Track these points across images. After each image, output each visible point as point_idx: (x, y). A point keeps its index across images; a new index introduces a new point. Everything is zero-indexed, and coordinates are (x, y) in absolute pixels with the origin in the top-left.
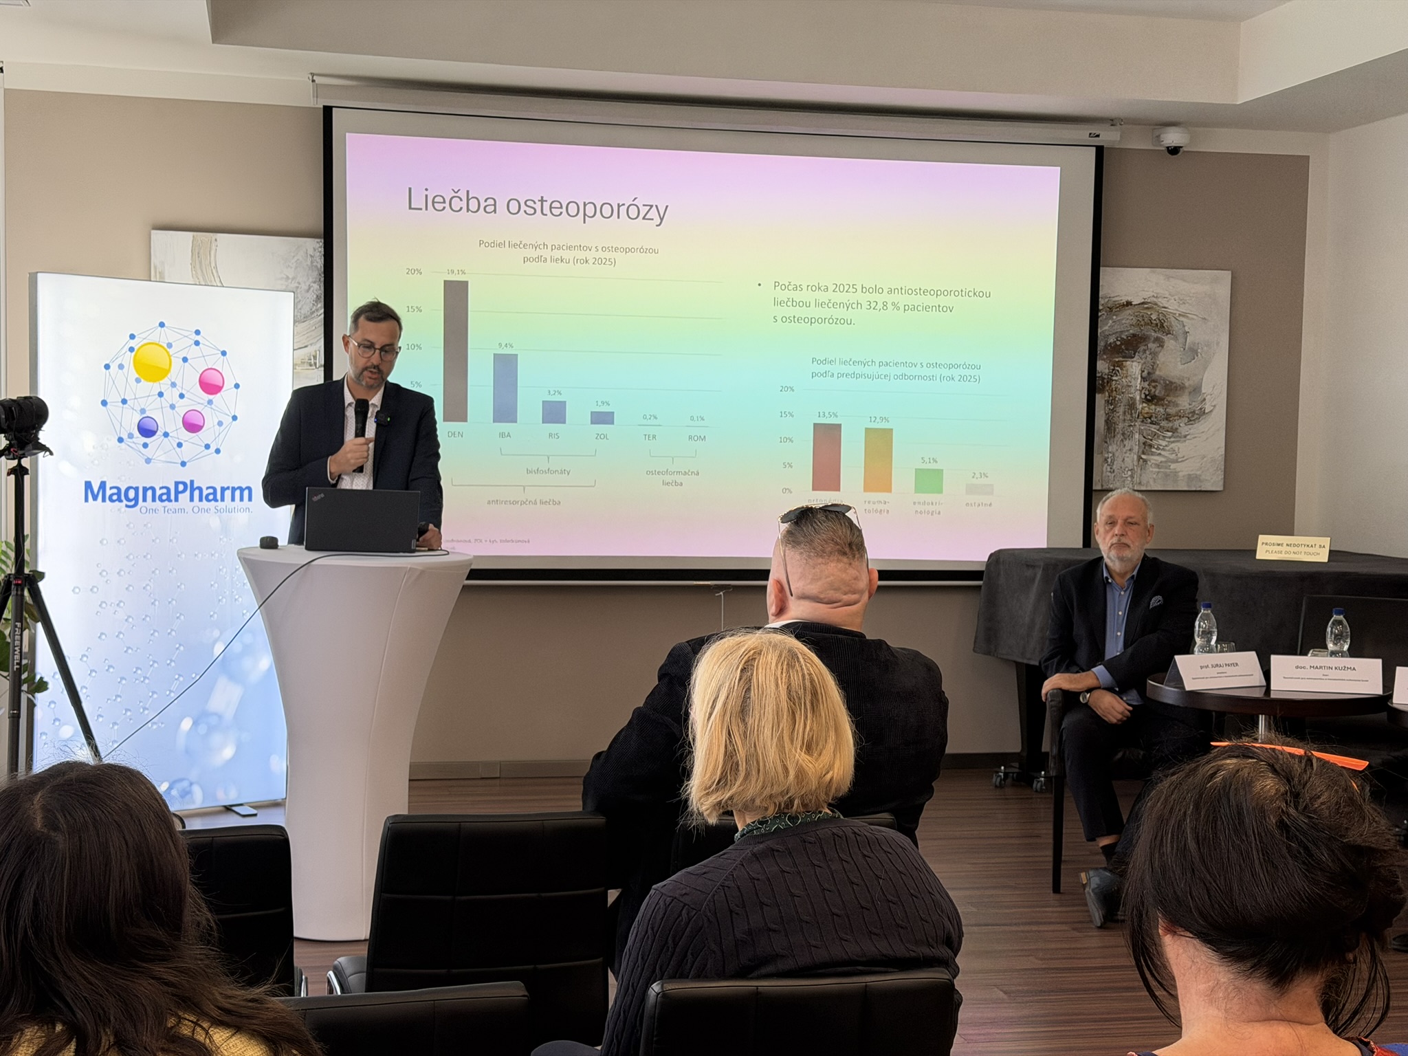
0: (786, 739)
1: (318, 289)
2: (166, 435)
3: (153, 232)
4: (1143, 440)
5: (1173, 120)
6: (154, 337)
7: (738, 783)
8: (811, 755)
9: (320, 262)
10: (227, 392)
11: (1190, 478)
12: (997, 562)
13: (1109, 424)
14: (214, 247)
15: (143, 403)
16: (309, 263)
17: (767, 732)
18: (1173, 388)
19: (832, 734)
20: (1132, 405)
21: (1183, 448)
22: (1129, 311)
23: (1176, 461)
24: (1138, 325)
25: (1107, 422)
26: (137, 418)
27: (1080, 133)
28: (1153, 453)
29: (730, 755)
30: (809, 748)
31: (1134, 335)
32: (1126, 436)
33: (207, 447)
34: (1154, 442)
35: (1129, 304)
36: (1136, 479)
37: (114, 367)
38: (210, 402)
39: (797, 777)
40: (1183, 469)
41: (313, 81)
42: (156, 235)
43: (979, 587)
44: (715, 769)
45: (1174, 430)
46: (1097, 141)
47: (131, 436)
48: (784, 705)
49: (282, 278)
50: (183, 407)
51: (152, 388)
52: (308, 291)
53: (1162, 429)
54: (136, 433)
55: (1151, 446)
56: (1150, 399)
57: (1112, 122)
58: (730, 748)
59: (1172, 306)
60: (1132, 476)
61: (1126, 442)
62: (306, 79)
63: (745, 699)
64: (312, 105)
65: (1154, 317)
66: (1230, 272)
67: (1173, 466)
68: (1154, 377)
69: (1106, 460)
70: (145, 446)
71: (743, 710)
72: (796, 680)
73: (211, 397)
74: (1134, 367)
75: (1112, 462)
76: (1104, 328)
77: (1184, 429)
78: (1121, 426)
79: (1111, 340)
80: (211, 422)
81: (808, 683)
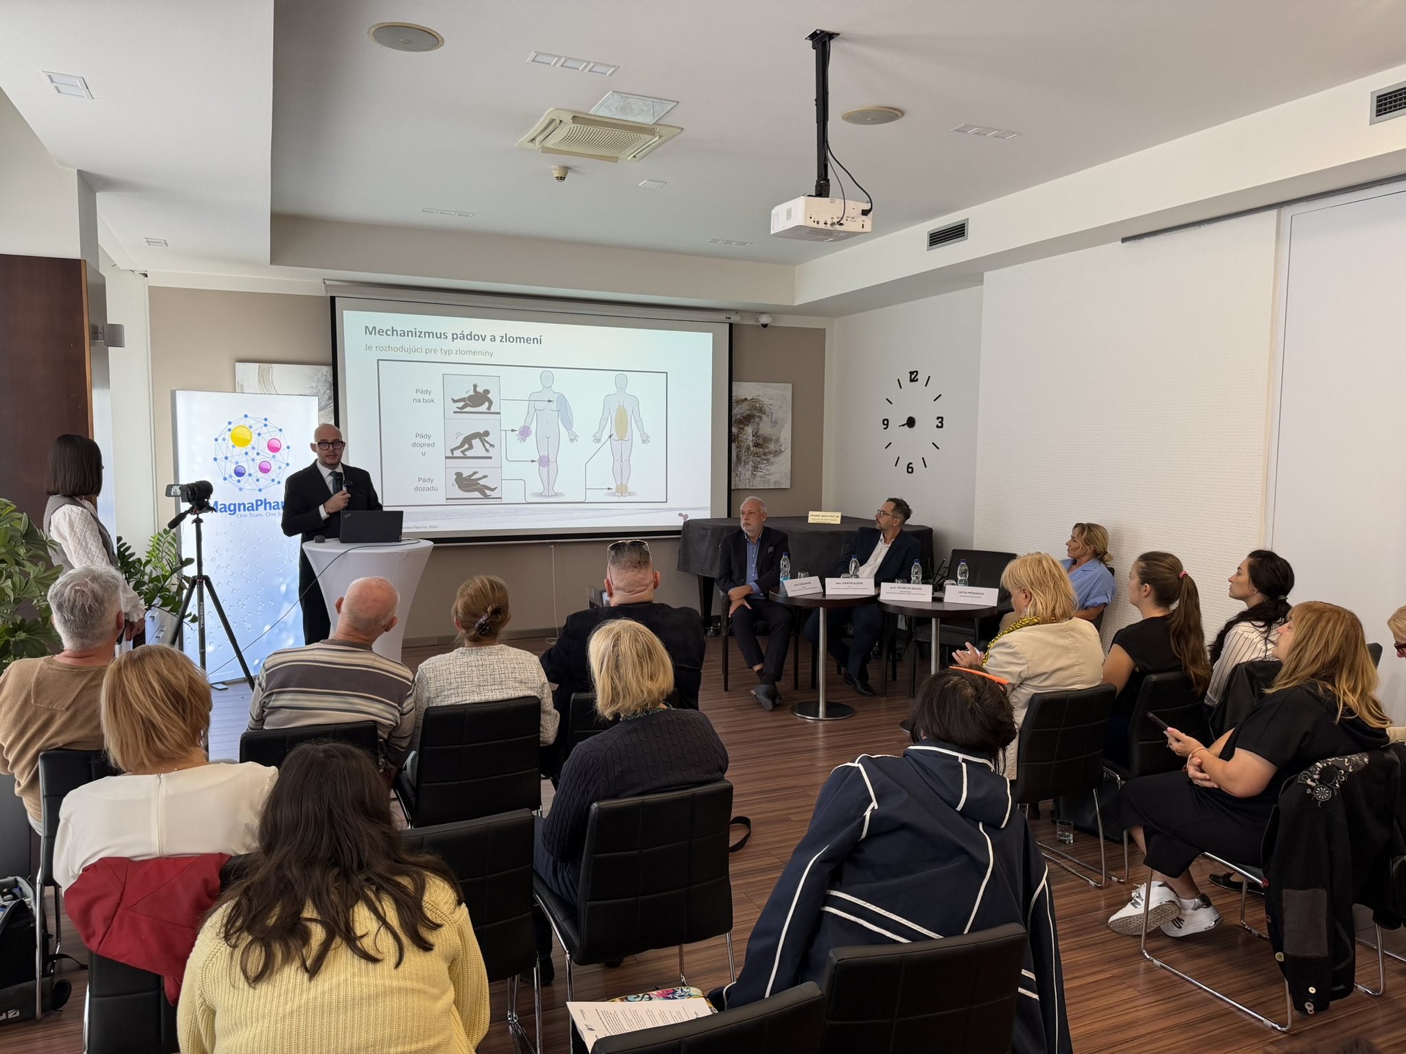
0: (640, 677)
1: (330, 393)
2: (250, 475)
3: (237, 363)
4: (753, 465)
5: (764, 311)
6: (242, 423)
7: (621, 701)
8: (653, 681)
9: (330, 379)
10: (283, 451)
11: (776, 482)
12: (688, 525)
13: (738, 457)
14: (271, 371)
15: (237, 459)
16: (324, 379)
17: (630, 675)
18: (767, 440)
19: (662, 668)
20: (748, 448)
21: (772, 468)
22: (746, 403)
23: (769, 475)
24: (750, 410)
25: (737, 456)
26: (234, 466)
27: (722, 317)
28: (758, 471)
29: (614, 688)
30: (651, 678)
31: (749, 415)
32: (746, 463)
33: (273, 480)
34: (759, 466)
35: (746, 399)
36: (751, 483)
37: (220, 440)
38: (274, 457)
39: (648, 693)
40: (772, 478)
41: (324, 283)
42: (238, 365)
43: (679, 538)
44: (608, 697)
45: (768, 460)
46: (730, 321)
47: (231, 476)
48: (636, 661)
49: (309, 387)
50: (259, 460)
51: (239, 450)
52: (324, 394)
53: (762, 459)
54: (234, 475)
55: (757, 468)
56: (757, 445)
57: (736, 311)
58: (613, 686)
59: (766, 401)
60: (749, 482)
61: (746, 466)
62: (320, 281)
63: (617, 660)
64: (324, 295)
65: (757, 406)
66: (791, 385)
67: (768, 477)
68: (758, 434)
69: (737, 475)
70: (239, 481)
71: (617, 667)
72: (639, 647)
73: (274, 454)
74: (749, 430)
75: (740, 476)
76: (734, 411)
77: (772, 460)
78: (743, 458)
79: (738, 417)
80: (274, 467)
81: (646, 647)
